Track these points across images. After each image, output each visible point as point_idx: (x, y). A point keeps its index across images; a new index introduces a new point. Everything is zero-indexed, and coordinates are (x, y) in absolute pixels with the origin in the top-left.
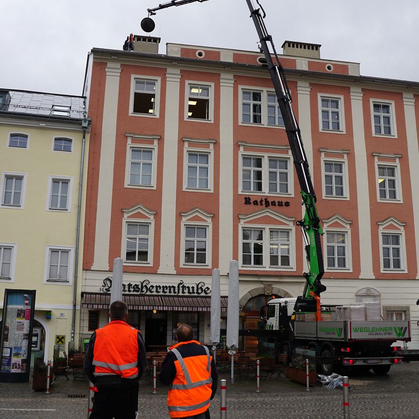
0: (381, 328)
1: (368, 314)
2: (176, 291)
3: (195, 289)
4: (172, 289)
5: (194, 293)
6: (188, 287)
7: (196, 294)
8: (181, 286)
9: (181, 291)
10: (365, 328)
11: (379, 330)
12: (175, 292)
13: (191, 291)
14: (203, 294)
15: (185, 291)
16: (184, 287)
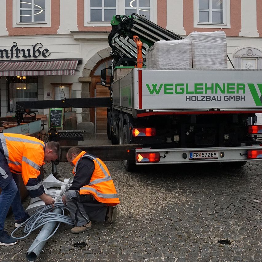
0: (217, 85)
1: (197, 58)
2: (9, 55)
3: (32, 52)
4: (4, 53)
5: (29, 56)
6: (23, 50)
7: (32, 58)
8: (14, 49)
9: (14, 55)
10: (177, 85)
11: (212, 88)
12: (7, 57)
13: (27, 55)
14: (41, 57)
15: (19, 55)
16: (18, 50)
